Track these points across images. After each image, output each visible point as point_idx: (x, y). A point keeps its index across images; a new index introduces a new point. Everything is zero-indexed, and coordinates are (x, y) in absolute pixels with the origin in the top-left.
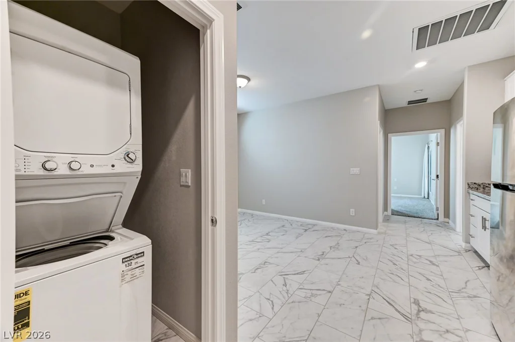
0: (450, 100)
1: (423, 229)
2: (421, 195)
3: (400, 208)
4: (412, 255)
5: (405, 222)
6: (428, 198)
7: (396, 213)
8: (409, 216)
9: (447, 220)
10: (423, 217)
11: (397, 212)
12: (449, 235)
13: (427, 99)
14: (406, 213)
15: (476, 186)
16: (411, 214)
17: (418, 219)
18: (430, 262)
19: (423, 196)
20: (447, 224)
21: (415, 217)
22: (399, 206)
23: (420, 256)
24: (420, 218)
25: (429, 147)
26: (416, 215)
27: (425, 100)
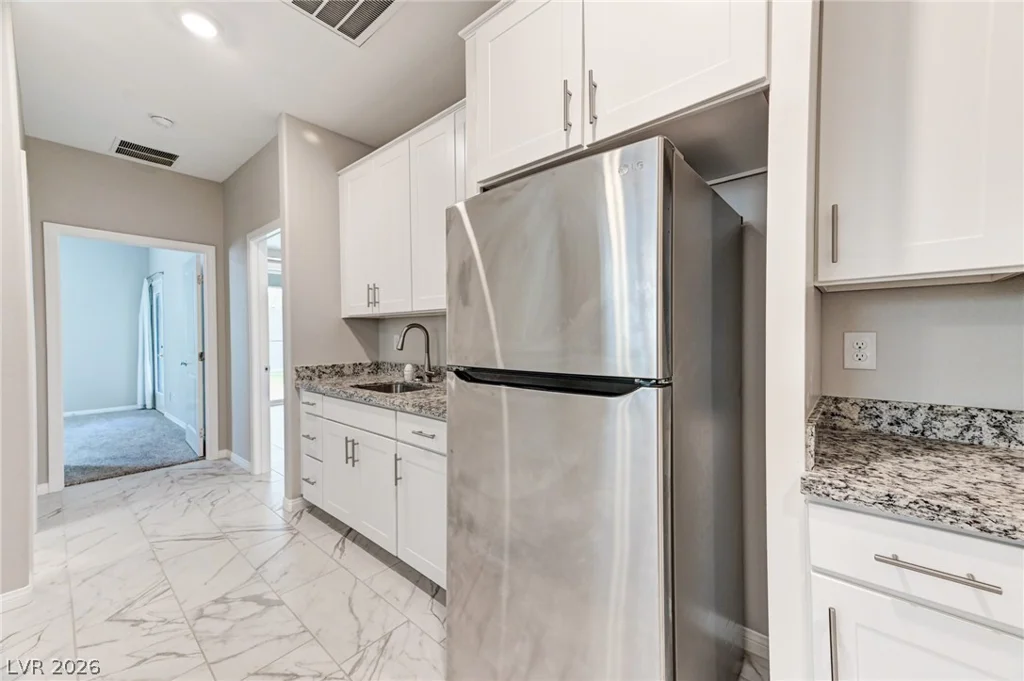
0: (223, 183)
1: (184, 498)
2: (136, 403)
3: (85, 454)
4: (201, 615)
5: (125, 498)
6: (154, 408)
7: (80, 477)
8: (127, 473)
9: (224, 453)
10: (167, 462)
11: (83, 469)
12: (248, 490)
13: (173, 157)
14: (113, 464)
15: (309, 373)
16: (131, 464)
17: (157, 471)
18: (257, 599)
19: (140, 405)
20: (227, 463)
21: (145, 470)
22: (82, 448)
23: (223, 600)
24: (159, 468)
25: (151, 286)
26: (146, 463)
27: (169, 158)
